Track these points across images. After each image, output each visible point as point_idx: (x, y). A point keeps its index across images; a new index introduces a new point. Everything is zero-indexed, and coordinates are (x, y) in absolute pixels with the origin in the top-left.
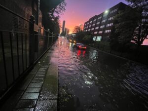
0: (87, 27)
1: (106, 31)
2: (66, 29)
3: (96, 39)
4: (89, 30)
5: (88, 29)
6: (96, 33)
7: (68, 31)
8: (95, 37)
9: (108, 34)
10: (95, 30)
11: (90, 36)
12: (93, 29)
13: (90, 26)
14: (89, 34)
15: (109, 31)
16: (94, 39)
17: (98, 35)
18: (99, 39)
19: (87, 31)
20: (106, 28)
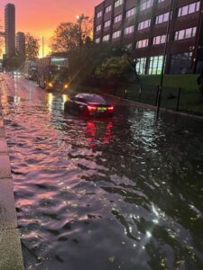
0: (108, 24)
2: (21, 34)
3: (147, 67)
4: (117, 35)
5: (111, 31)
6: (143, 44)
7: (34, 45)
8: (143, 60)
9: (186, 44)
10: (138, 36)
11: (122, 60)
12: (129, 30)
13: (118, 19)
14: (120, 52)
15: (189, 31)
16: (140, 68)
17: (151, 51)
18: (157, 64)
20: (176, 24)
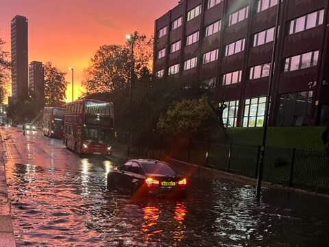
0: (176, 47)
1: (294, 63)
2: (38, 65)
3: (240, 115)
4: (191, 64)
5: (182, 58)
6: (233, 78)
7: (58, 82)
8: (234, 104)
9: (303, 75)
10: (226, 65)
12: (211, 56)
13: (193, 39)
15: (307, 57)
16: (228, 117)
17: (246, 90)
18: (256, 112)
19: (174, 69)
20: (287, 45)
